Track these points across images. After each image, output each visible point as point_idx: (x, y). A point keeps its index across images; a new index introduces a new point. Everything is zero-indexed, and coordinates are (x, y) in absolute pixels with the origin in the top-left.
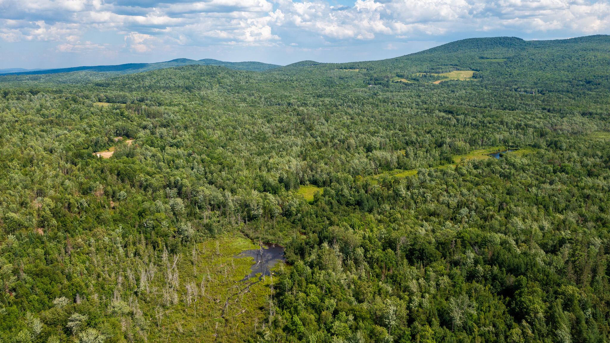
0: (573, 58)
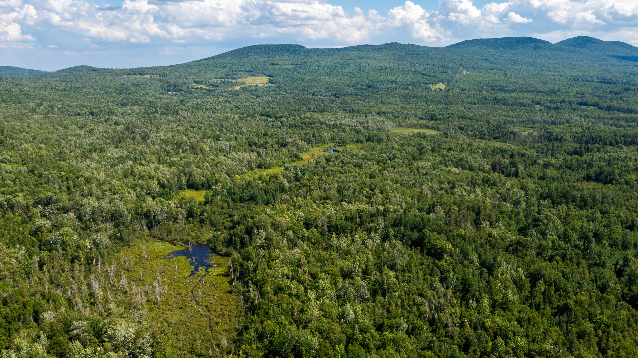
0: (351, 65)
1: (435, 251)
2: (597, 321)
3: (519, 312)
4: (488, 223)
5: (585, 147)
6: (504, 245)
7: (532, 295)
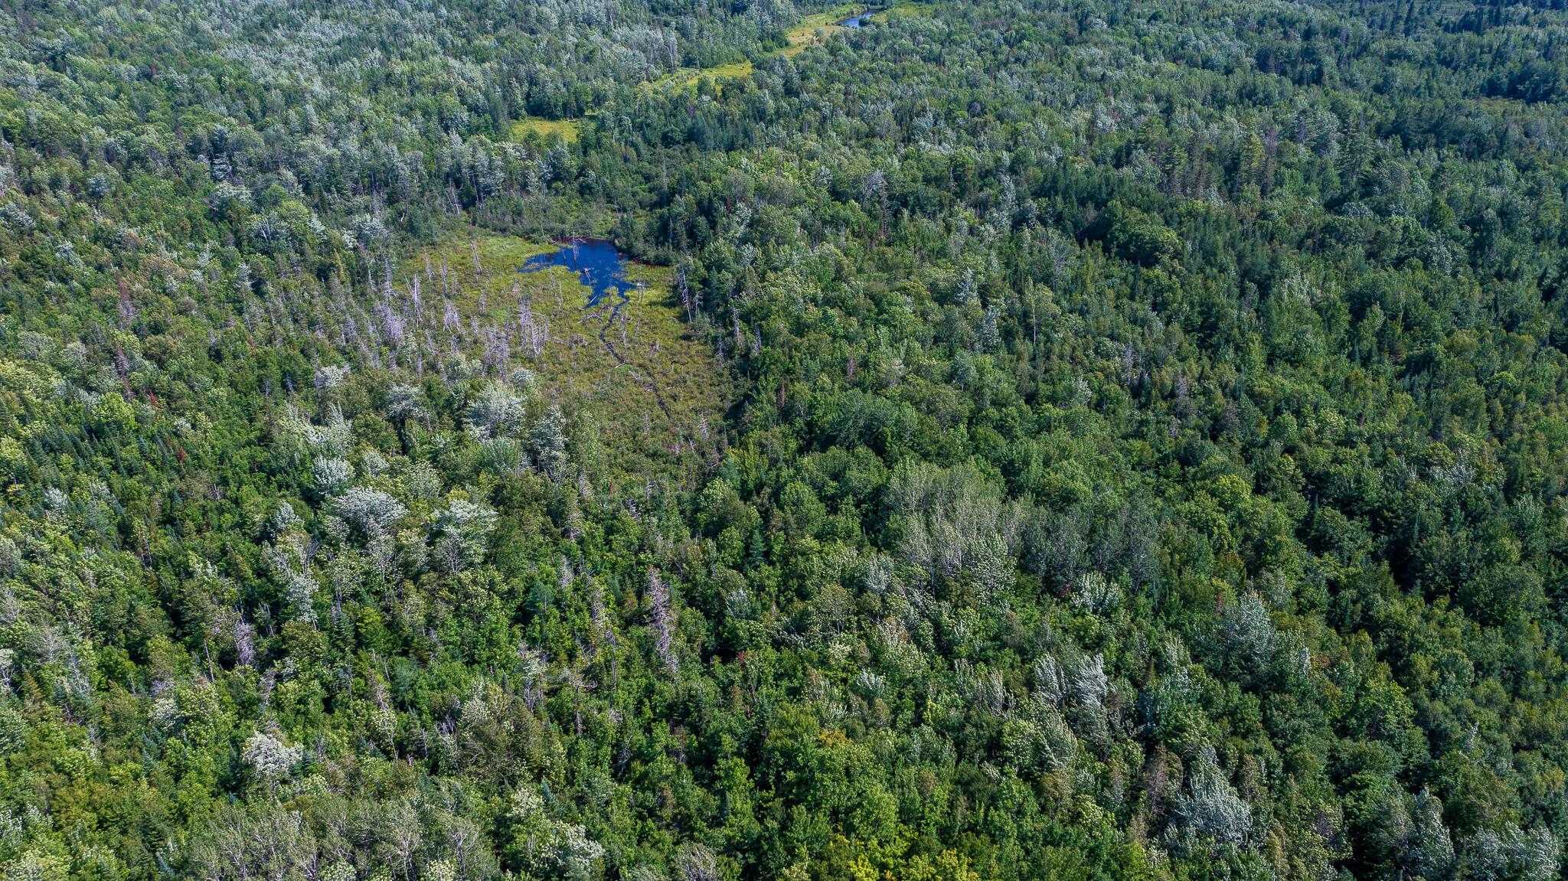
1: (1139, 247)
2: (1492, 383)
3: (1326, 369)
4: (1257, 189)
5: (1490, 12)
6: (1293, 233)
7: (1354, 335)
